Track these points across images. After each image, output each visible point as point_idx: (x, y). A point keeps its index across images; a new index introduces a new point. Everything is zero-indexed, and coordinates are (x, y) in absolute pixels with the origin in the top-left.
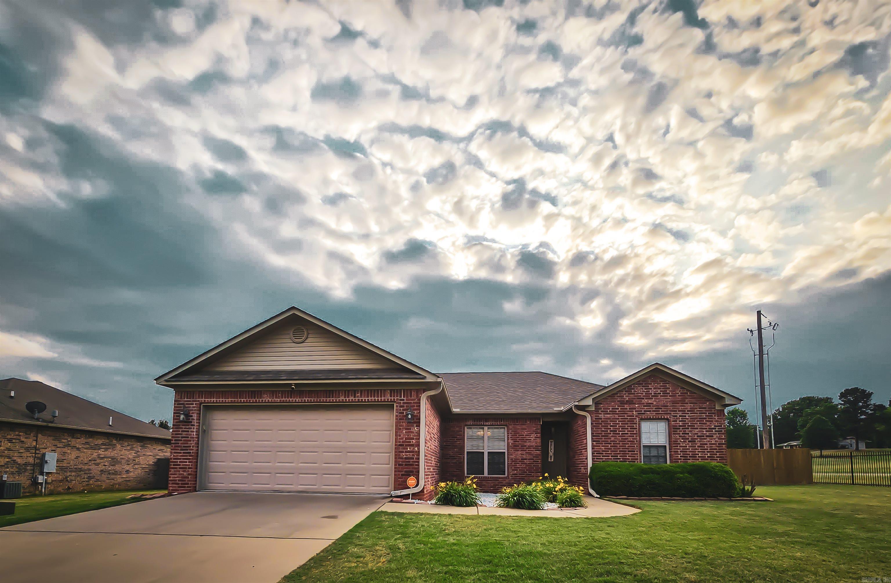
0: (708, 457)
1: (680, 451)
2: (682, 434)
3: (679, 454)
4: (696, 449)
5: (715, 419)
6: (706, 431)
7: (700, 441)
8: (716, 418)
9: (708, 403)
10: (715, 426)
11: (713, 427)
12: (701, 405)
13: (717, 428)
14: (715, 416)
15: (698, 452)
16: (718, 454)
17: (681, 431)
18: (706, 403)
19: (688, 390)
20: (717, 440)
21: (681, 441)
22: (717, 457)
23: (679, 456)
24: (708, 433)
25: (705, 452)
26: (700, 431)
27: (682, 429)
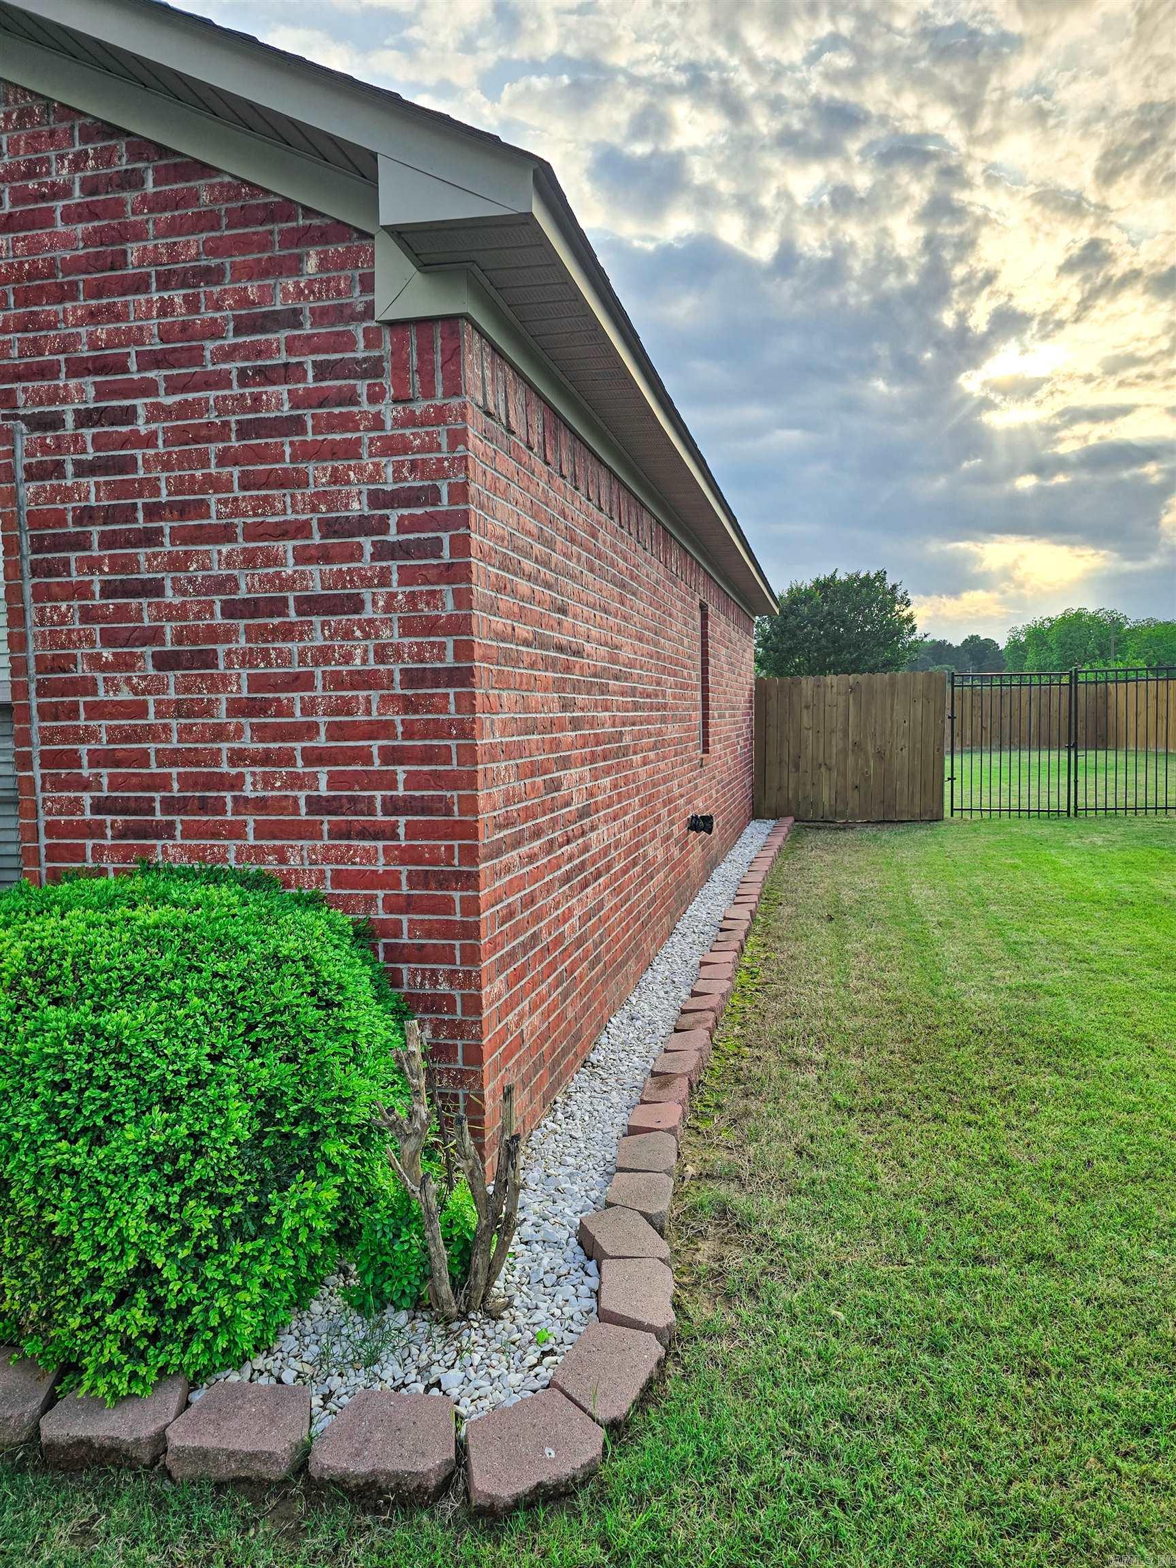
0: (316, 804)
1: (97, 759)
2: (109, 590)
3: (86, 786)
4: (219, 733)
5: (378, 423)
6: (303, 557)
7: (247, 659)
8: (388, 411)
9: (311, 265)
10: (377, 500)
11: (358, 507)
12: (252, 290)
13: (394, 515)
14: (374, 398)
15: (238, 757)
16: (401, 772)
17: (93, 565)
18: (294, 266)
19: (143, 148)
20: (392, 635)
21: (95, 661)
22: (392, 807)
23: (87, 798)
24: (316, 579)
25: (288, 759)
26: (250, 560)
27: (108, 541)
